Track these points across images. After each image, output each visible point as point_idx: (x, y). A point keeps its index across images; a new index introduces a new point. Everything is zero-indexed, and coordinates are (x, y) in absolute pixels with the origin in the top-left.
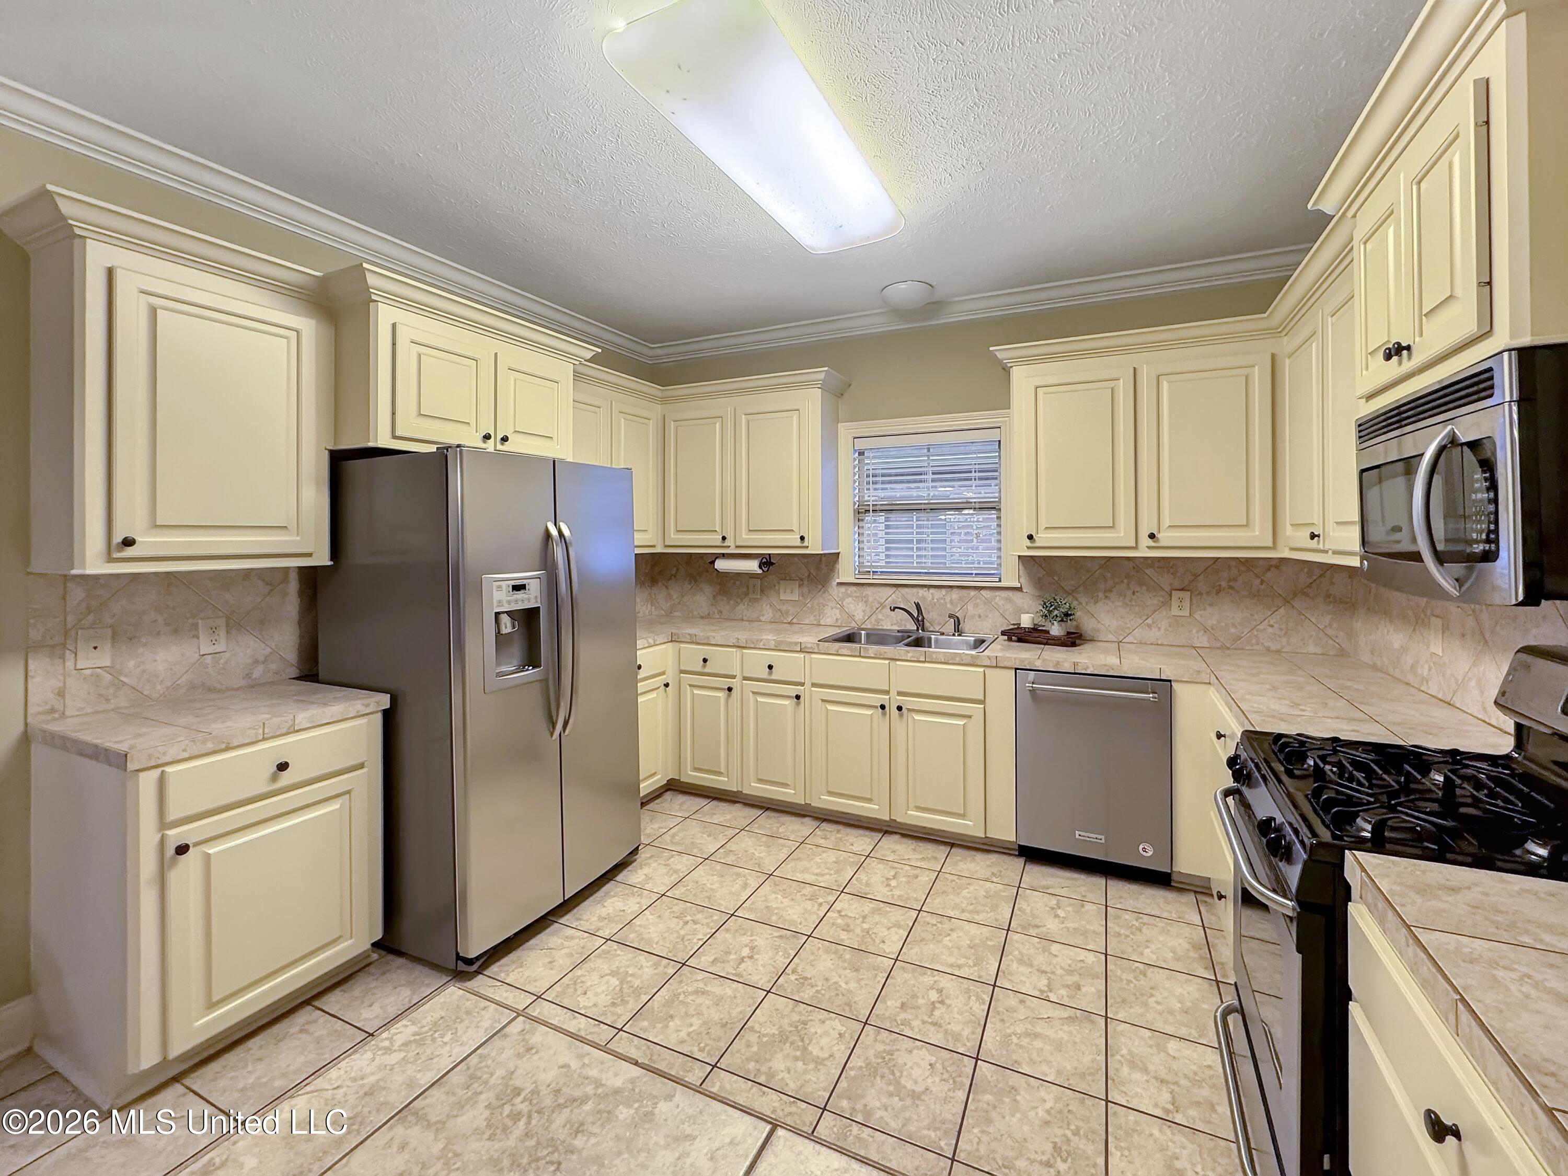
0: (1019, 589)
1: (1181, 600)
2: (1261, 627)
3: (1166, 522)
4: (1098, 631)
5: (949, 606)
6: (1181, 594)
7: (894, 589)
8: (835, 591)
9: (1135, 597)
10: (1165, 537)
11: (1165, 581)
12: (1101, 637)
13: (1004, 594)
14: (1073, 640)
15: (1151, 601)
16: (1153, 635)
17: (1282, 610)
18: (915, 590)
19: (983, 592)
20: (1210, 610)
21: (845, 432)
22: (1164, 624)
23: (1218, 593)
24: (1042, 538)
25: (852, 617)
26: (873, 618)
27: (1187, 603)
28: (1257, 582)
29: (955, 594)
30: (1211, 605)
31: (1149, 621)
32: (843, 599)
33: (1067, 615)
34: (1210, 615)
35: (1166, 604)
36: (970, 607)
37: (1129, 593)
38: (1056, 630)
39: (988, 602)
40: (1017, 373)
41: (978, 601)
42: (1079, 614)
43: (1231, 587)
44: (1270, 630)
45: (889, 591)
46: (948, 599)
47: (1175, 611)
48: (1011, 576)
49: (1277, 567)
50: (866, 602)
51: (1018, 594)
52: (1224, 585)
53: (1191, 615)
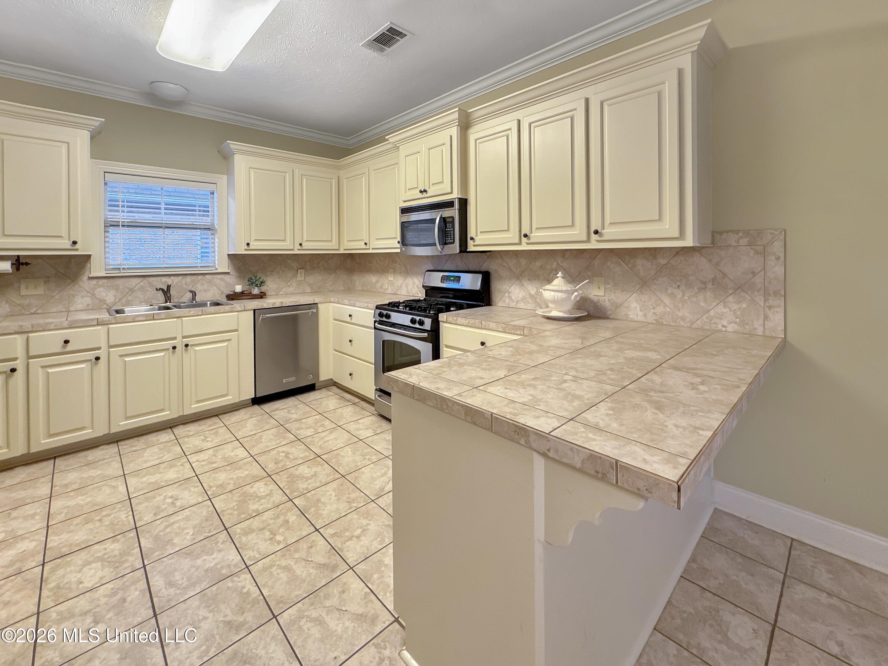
0: (228, 273)
1: (301, 273)
2: (327, 282)
3: (309, 238)
4: (268, 291)
5: (184, 286)
6: (301, 270)
7: (142, 279)
8: (84, 283)
9: (283, 273)
10: (305, 245)
11: (295, 265)
12: (270, 294)
13: (219, 276)
14: (262, 296)
15: (290, 274)
16: (291, 290)
17: (333, 275)
18: (159, 278)
19: (207, 276)
20: (311, 277)
21: (100, 166)
22: (294, 285)
23: (314, 269)
24: (253, 245)
27: (303, 275)
29: (188, 279)
30: (311, 275)
31: (289, 284)
32: (94, 289)
34: (311, 279)
35: (295, 275)
36: (198, 285)
37: (281, 272)
38: (256, 291)
39: (210, 282)
40: (237, 158)
41: (204, 281)
42: (265, 283)
43: (318, 267)
44: (330, 283)
45: (138, 280)
46: (184, 282)
47: (299, 278)
48: (223, 266)
49: (332, 258)
50: (117, 290)
51: (228, 276)
52: (315, 265)
53: (304, 279)
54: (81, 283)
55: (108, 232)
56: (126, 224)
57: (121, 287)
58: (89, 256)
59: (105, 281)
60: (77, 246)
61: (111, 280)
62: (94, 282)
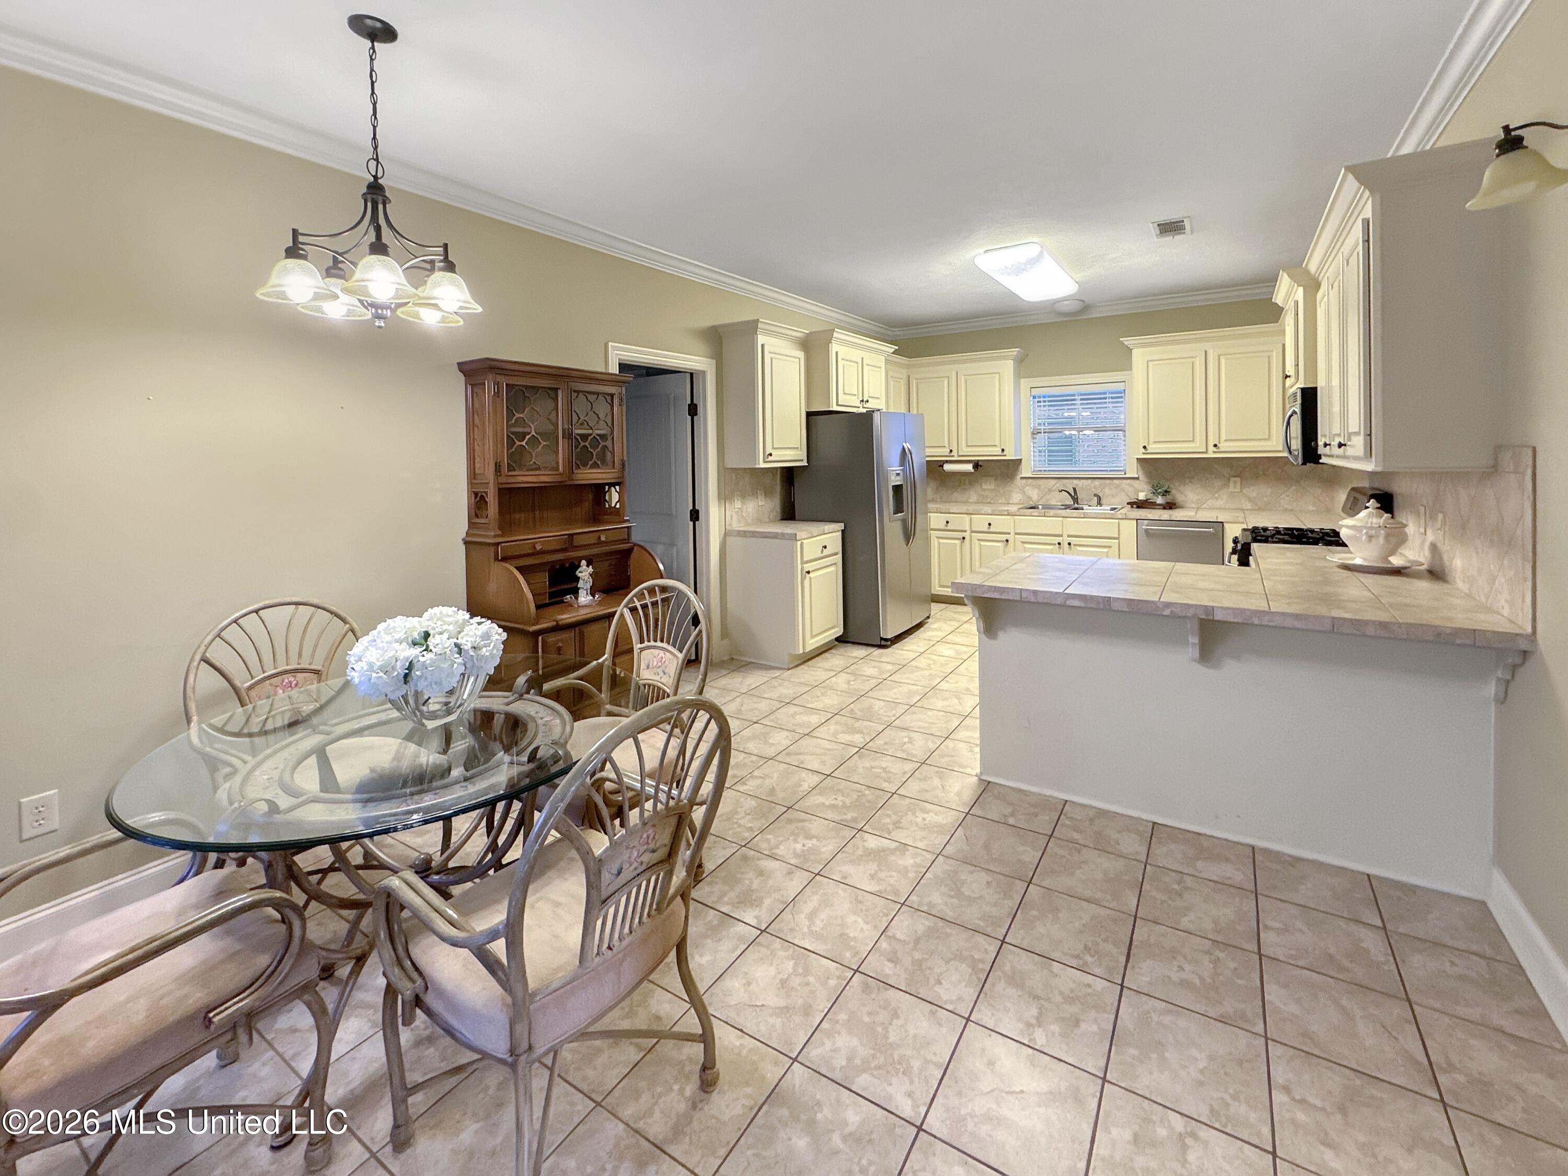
0: (1137, 478)
1: (1235, 483)
3: (1223, 437)
4: (1185, 501)
5: (1094, 489)
6: (1235, 479)
7: (1058, 480)
8: (1018, 482)
9: (1208, 481)
10: (1223, 446)
11: (1225, 472)
12: (1187, 505)
13: (1129, 481)
14: (1170, 506)
15: (1218, 483)
16: (1219, 503)
19: (1115, 481)
20: (1252, 488)
21: (1027, 383)
22: (1225, 497)
23: (1257, 477)
24: (1152, 447)
25: (1030, 498)
26: (1044, 499)
27: (1238, 484)
28: (1280, 471)
29: (1097, 482)
30: (1253, 485)
31: (1216, 495)
32: (1024, 488)
33: (1166, 491)
34: (1253, 491)
35: (1226, 485)
36: (1107, 490)
37: (1205, 479)
38: (1160, 500)
39: (1117, 486)
41: (1112, 486)
42: (1174, 492)
43: (1264, 474)
45: (1054, 481)
46: (1093, 485)
47: (1231, 489)
48: (1133, 470)
50: (1039, 489)
51: (1137, 481)
53: (1241, 491)
54: (1015, 482)
55: (1036, 438)
56: (1046, 431)
57: (1043, 487)
58: (1021, 459)
59: (1030, 481)
60: (1004, 453)
61: (1036, 480)
62: (1024, 481)
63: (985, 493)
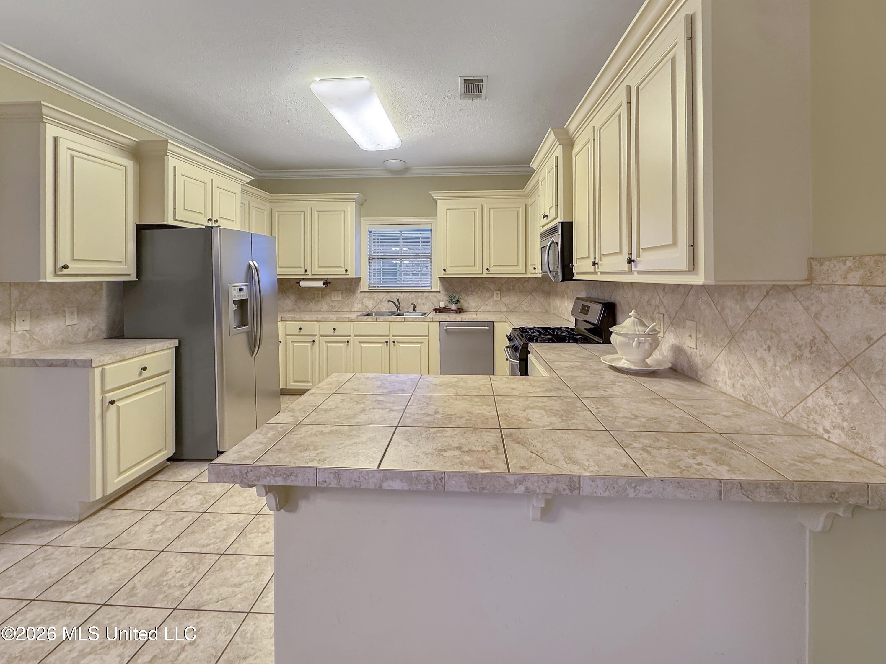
0: (439, 292)
1: (497, 294)
2: (522, 303)
3: (492, 265)
4: (469, 307)
5: (410, 300)
6: (497, 292)
7: (387, 293)
8: (359, 295)
9: (481, 294)
10: (492, 270)
11: (492, 287)
12: (469, 310)
13: (433, 294)
14: (460, 311)
15: (488, 295)
16: (488, 308)
17: (529, 297)
18: (396, 294)
19: (425, 294)
20: (507, 298)
21: (365, 222)
22: (492, 304)
23: (510, 290)
24: (449, 270)
25: (367, 307)
26: (377, 307)
27: (499, 295)
28: (521, 287)
29: (413, 295)
30: (507, 296)
31: (487, 303)
32: (363, 299)
33: (458, 301)
34: (507, 300)
35: (492, 296)
36: (419, 300)
37: (480, 292)
38: (454, 307)
39: (427, 298)
40: (439, 203)
41: (423, 297)
42: (462, 301)
43: (514, 289)
44: (526, 304)
45: (385, 294)
46: (410, 297)
47: (495, 298)
48: (436, 286)
49: (528, 281)
50: (374, 300)
51: (439, 294)
52: (511, 288)
53: (500, 300)
54: (356, 295)
55: (371, 263)
56: (379, 257)
57: (376, 299)
58: (361, 278)
59: (368, 294)
60: (348, 273)
61: (371, 294)
62: (363, 294)
63: (333, 304)
